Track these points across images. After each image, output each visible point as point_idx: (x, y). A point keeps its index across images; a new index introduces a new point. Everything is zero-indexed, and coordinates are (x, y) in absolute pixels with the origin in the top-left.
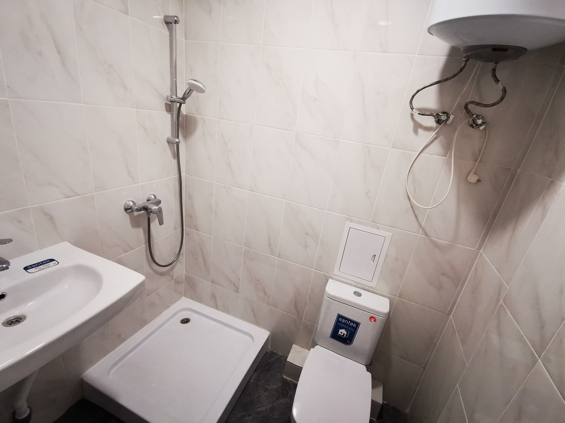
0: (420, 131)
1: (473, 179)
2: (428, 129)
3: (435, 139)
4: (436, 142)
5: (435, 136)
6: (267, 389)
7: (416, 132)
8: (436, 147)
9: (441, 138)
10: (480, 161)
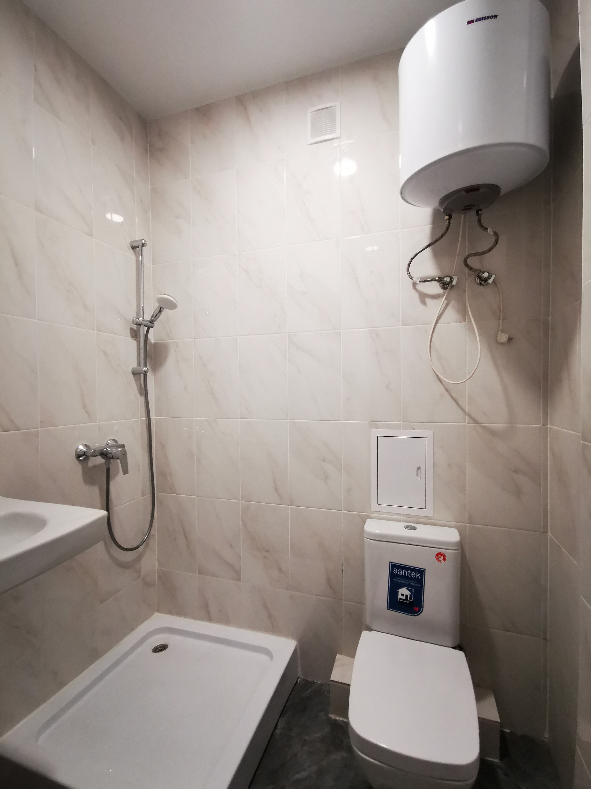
0: (428, 300)
1: (503, 338)
2: (435, 297)
3: (447, 305)
4: (449, 309)
5: (446, 302)
6: (305, 740)
7: (424, 303)
8: (451, 314)
9: (453, 303)
10: (504, 319)
